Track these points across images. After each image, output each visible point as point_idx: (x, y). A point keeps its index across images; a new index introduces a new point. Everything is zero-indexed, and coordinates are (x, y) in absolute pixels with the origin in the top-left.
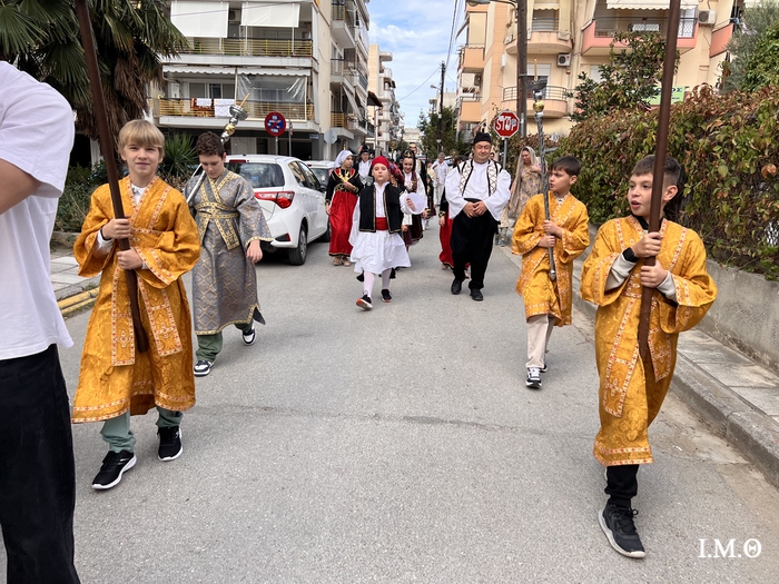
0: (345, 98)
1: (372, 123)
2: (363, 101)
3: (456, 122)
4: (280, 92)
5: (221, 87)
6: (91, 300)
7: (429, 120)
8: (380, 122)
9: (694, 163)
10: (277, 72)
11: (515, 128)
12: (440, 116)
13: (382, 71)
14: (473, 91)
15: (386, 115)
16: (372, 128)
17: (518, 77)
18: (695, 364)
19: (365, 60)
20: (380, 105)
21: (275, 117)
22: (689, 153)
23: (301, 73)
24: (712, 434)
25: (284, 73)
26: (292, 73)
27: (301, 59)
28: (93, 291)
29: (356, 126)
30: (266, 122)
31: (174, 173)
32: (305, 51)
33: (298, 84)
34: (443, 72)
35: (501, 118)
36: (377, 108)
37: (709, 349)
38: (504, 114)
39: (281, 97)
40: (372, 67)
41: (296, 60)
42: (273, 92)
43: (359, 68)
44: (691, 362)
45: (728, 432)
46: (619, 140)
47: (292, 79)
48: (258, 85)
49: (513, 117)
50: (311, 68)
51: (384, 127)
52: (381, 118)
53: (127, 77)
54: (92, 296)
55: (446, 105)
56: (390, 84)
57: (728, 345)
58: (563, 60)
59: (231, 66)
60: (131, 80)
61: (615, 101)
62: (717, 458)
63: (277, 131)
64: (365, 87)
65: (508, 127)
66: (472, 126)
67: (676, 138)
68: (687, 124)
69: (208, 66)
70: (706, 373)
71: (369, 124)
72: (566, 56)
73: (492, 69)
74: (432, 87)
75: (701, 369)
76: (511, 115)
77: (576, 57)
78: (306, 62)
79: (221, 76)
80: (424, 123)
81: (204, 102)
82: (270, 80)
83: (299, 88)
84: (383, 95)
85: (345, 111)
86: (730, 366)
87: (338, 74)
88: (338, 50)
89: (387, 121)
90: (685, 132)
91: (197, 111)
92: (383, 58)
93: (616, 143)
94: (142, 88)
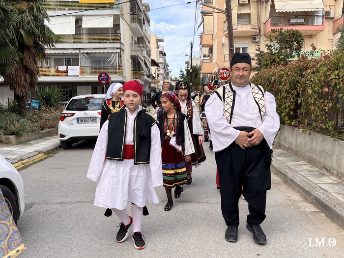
0: (139, 63)
1: (154, 75)
2: (149, 64)
3: (200, 74)
4: (104, 61)
5: (71, 60)
6: (23, 166)
7: (185, 73)
8: (158, 75)
9: (301, 89)
10: (101, 51)
11: (229, 76)
12: (191, 71)
13: (158, 47)
14: (209, 56)
15: (162, 71)
16: (154, 78)
17: (230, 50)
18: (304, 177)
19: (149, 42)
20: (158, 66)
21: (104, 75)
22: (299, 85)
23: (115, 51)
24: (308, 202)
25: (106, 51)
26: (110, 51)
27: (115, 44)
28: (23, 162)
29: (145, 77)
30: (99, 77)
31: (51, 106)
32: (117, 39)
33: (113, 57)
34: (192, 47)
35: (221, 71)
36: (156, 67)
37: (313, 171)
38: (223, 69)
39: (104, 64)
40: (153, 46)
41: (112, 44)
42: (100, 61)
43: (146, 47)
44: (303, 176)
45: (314, 201)
46: (273, 80)
47: (111, 54)
48: (92, 58)
49: (227, 70)
50: (120, 48)
51: (161, 77)
52: (159, 72)
53: (30, 58)
54: (23, 164)
55: (194, 64)
56: (163, 54)
57: (322, 170)
58: (255, 39)
59: (77, 49)
60: (32, 60)
61: (274, 61)
62: (306, 210)
63: (105, 82)
64: (149, 56)
65: (225, 75)
66: (209, 75)
67: (294, 78)
68: (298, 72)
69: (65, 49)
70: (308, 180)
71: (152, 76)
72: (256, 37)
73: (217, 45)
74: (186, 55)
75: (306, 178)
76: (226, 69)
77: (262, 37)
78: (118, 45)
79: (71, 54)
80: (183, 74)
81: (62, 68)
82: (98, 55)
83: (114, 59)
84: (160, 60)
85: (139, 70)
86: (320, 177)
87: (135, 51)
88: (134, 38)
89: (162, 74)
90: (297, 75)
91: (59, 73)
92: (158, 41)
93: (272, 81)
94: (36, 63)
